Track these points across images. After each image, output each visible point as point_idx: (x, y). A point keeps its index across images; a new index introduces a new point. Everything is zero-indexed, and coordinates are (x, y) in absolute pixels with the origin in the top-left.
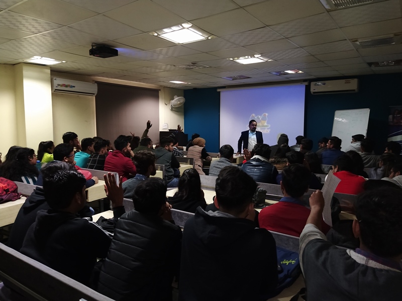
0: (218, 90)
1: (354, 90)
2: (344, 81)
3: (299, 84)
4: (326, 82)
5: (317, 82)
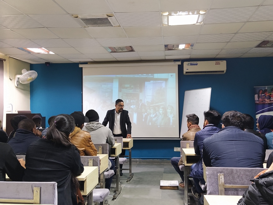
1: (223, 71)
3: (172, 63)
4: (198, 62)
5: (190, 62)
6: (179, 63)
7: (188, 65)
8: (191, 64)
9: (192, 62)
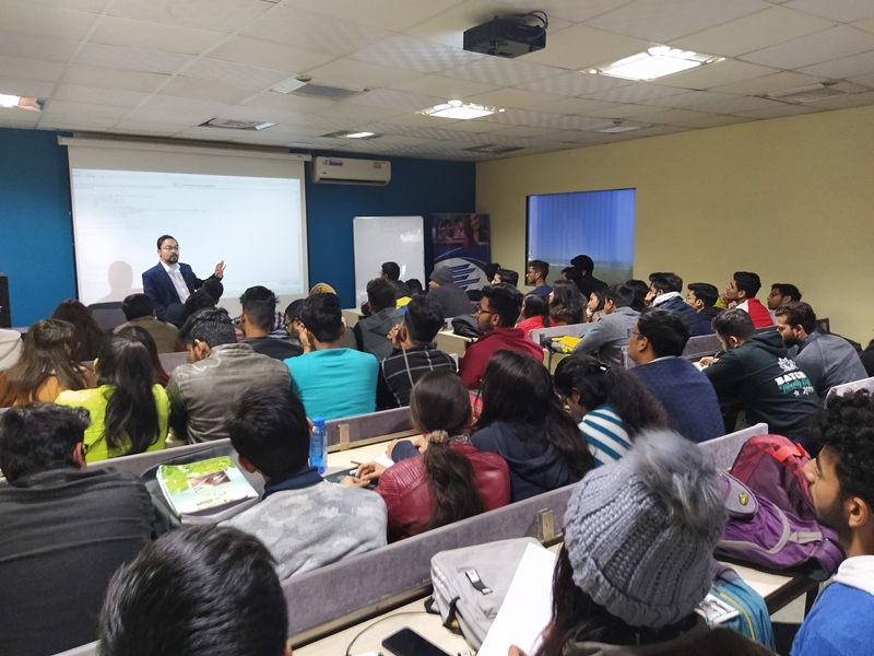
0: (63, 141)
1: (384, 182)
2: (371, 162)
3: (295, 157)
4: (344, 160)
5: (329, 159)
6: (308, 158)
7: (325, 163)
8: (332, 164)
9: (334, 159)
